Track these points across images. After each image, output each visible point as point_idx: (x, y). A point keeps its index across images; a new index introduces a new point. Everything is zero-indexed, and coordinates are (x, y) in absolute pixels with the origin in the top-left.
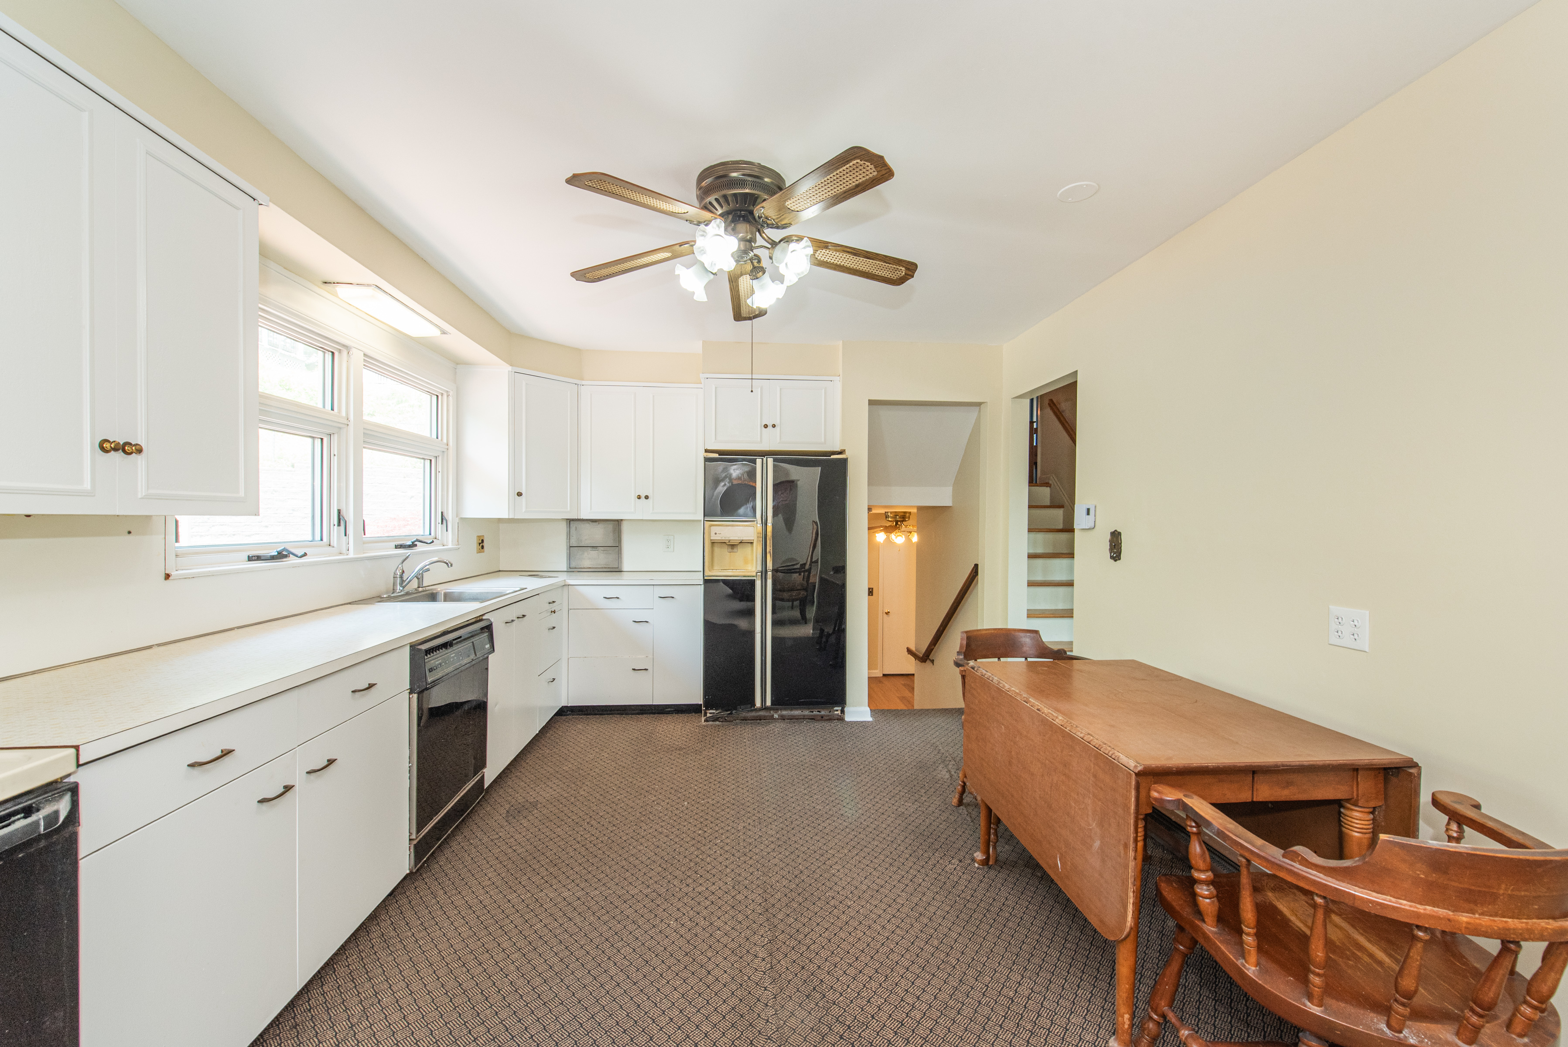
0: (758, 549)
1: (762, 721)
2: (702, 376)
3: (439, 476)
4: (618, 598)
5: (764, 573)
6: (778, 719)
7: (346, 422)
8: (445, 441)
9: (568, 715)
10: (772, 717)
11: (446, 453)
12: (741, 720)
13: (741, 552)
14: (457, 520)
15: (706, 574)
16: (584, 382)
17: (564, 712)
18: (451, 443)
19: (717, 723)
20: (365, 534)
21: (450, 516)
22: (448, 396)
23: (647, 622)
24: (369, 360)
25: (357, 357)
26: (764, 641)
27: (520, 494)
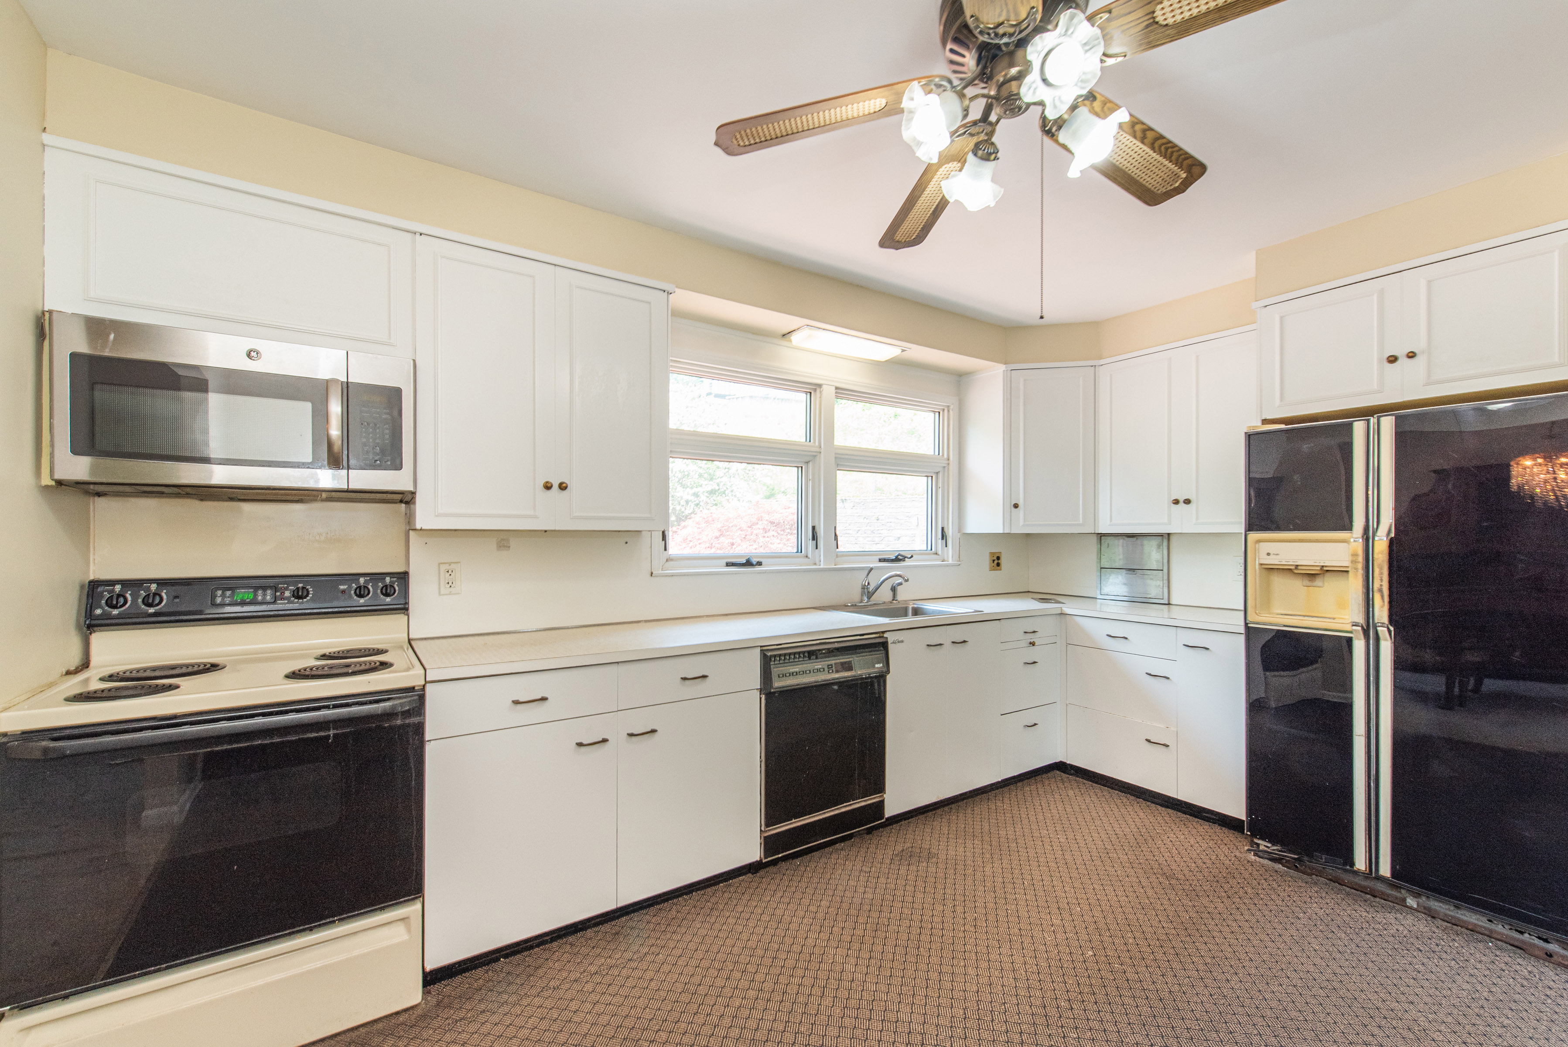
0: (1354, 584)
1: (1378, 899)
2: (1255, 305)
3: (940, 491)
4: (1126, 638)
5: (1368, 629)
6: (1415, 910)
7: (818, 450)
8: (946, 456)
9: (1071, 775)
10: (1402, 902)
11: (946, 469)
12: (1331, 880)
13: (1329, 587)
14: (959, 535)
15: (1249, 619)
16: (1102, 362)
17: (1061, 767)
18: (951, 458)
19: (1278, 866)
20: (837, 548)
21: (950, 533)
22: (948, 411)
23: (1168, 678)
24: (841, 392)
25: (828, 391)
26: (1373, 753)
27: (1016, 506)
